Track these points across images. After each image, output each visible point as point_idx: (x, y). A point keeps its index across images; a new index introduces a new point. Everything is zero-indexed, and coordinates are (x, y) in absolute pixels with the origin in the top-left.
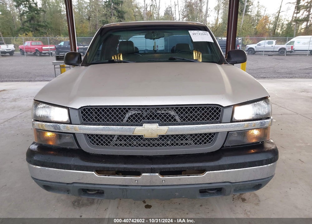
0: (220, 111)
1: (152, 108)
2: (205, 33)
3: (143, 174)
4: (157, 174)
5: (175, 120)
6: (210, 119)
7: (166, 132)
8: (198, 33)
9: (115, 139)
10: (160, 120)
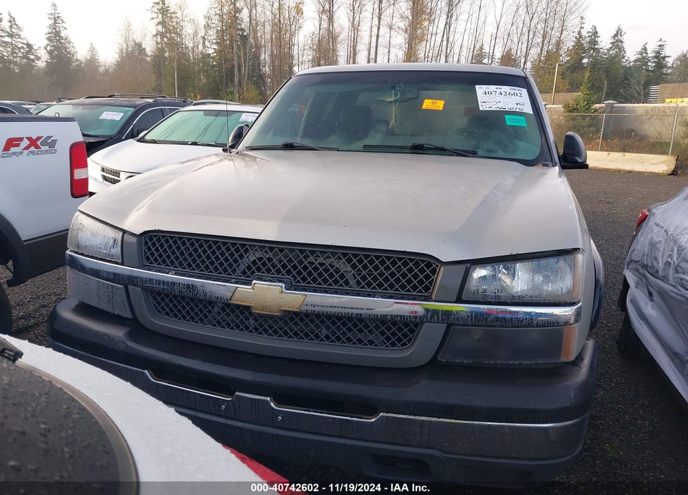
0: (434, 272)
1: (290, 250)
2: (518, 92)
3: (237, 393)
4: (269, 399)
5: (347, 283)
6: (408, 287)
7: (299, 306)
8: (498, 91)
9: (216, 309)
10: (293, 276)
